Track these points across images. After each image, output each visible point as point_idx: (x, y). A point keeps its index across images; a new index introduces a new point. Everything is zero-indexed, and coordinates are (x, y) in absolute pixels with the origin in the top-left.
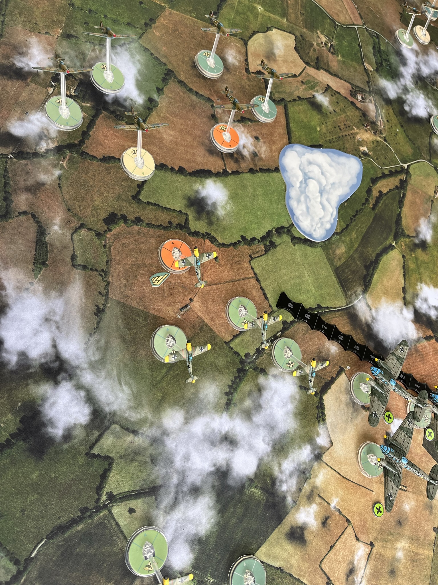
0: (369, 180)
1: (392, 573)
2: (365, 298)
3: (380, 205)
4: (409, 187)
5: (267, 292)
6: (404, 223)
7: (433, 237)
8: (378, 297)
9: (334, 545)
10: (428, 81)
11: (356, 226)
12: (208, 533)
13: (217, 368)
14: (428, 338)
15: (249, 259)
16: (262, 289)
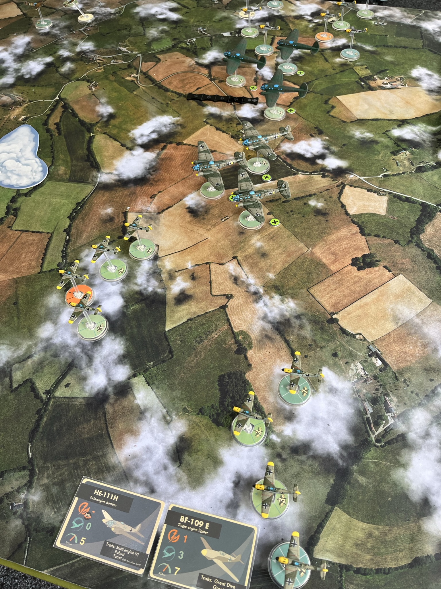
0: (41, 126)
1: (264, 255)
2: (103, 173)
3: (62, 129)
4: (71, 104)
5: (38, 230)
6: (87, 120)
7: (113, 108)
8: (110, 164)
9: (211, 280)
10: (27, 53)
11: (58, 152)
12: (125, 349)
13: (47, 287)
14: (163, 149)
15: (9, 229)
16: (33, 232)
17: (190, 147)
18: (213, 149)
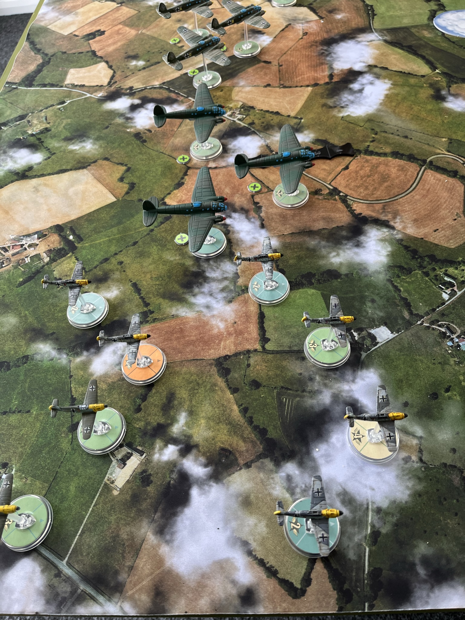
14: (331, 76)
17: (298, 84)
18: (268, 88)
